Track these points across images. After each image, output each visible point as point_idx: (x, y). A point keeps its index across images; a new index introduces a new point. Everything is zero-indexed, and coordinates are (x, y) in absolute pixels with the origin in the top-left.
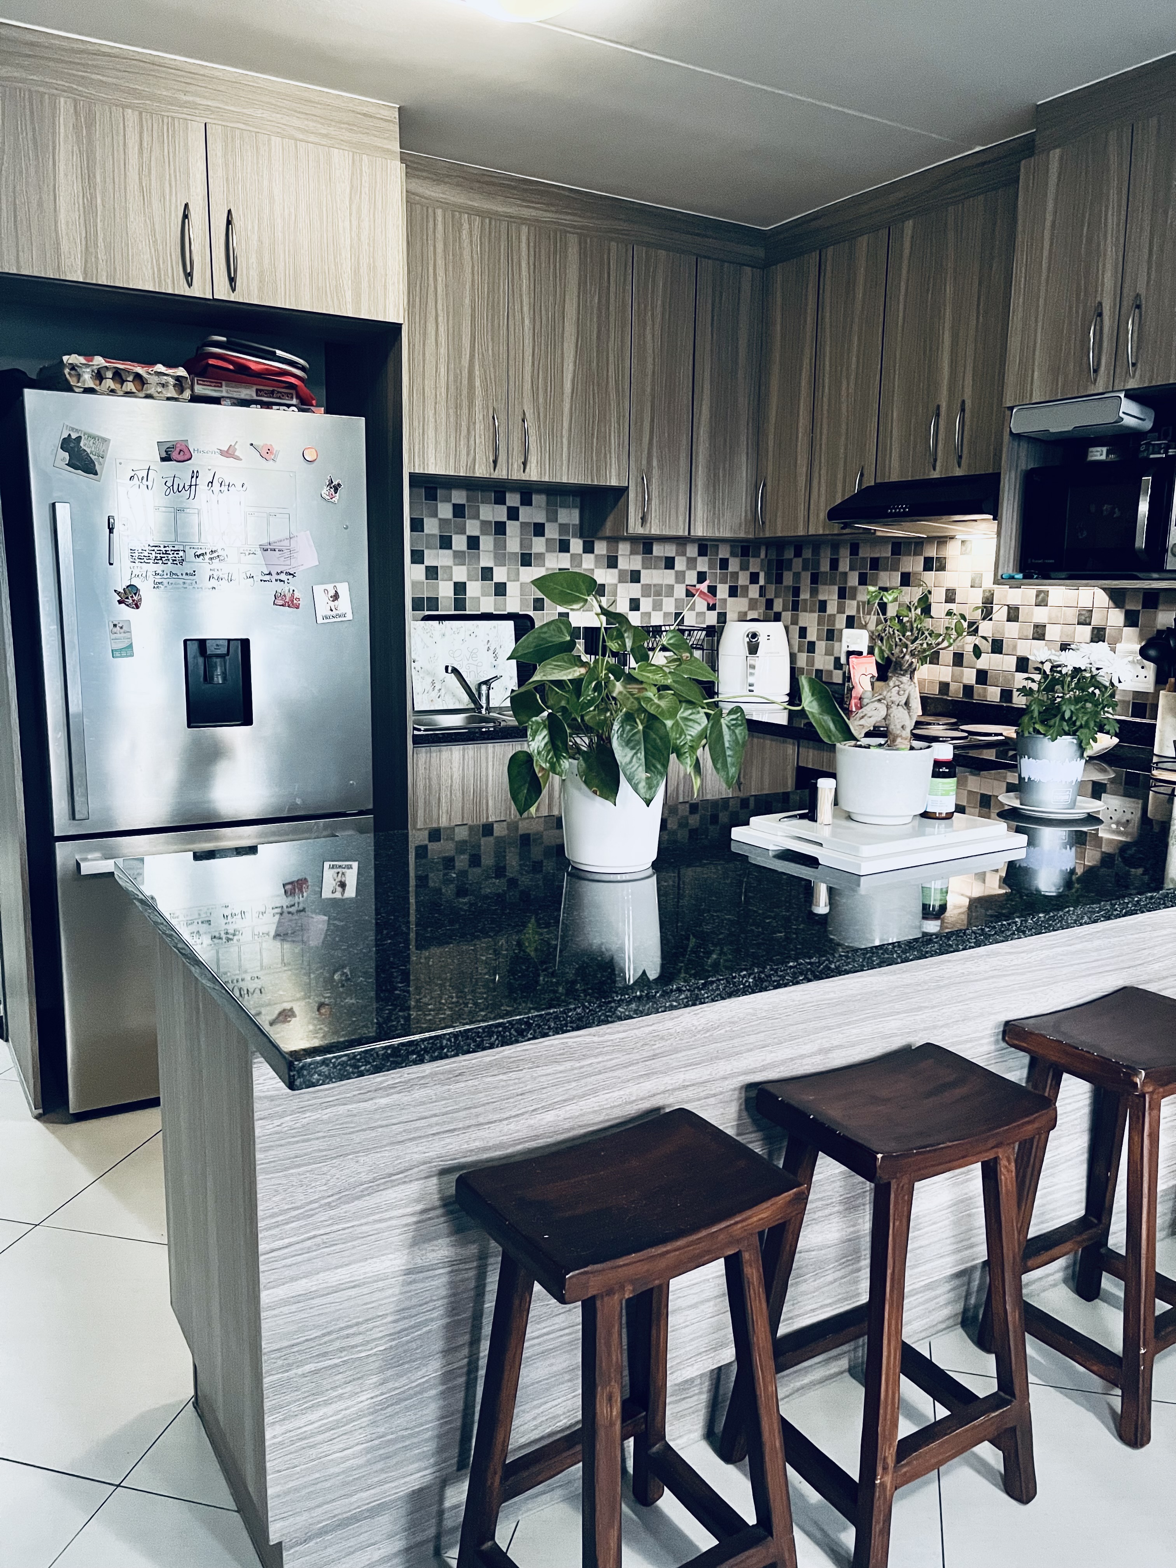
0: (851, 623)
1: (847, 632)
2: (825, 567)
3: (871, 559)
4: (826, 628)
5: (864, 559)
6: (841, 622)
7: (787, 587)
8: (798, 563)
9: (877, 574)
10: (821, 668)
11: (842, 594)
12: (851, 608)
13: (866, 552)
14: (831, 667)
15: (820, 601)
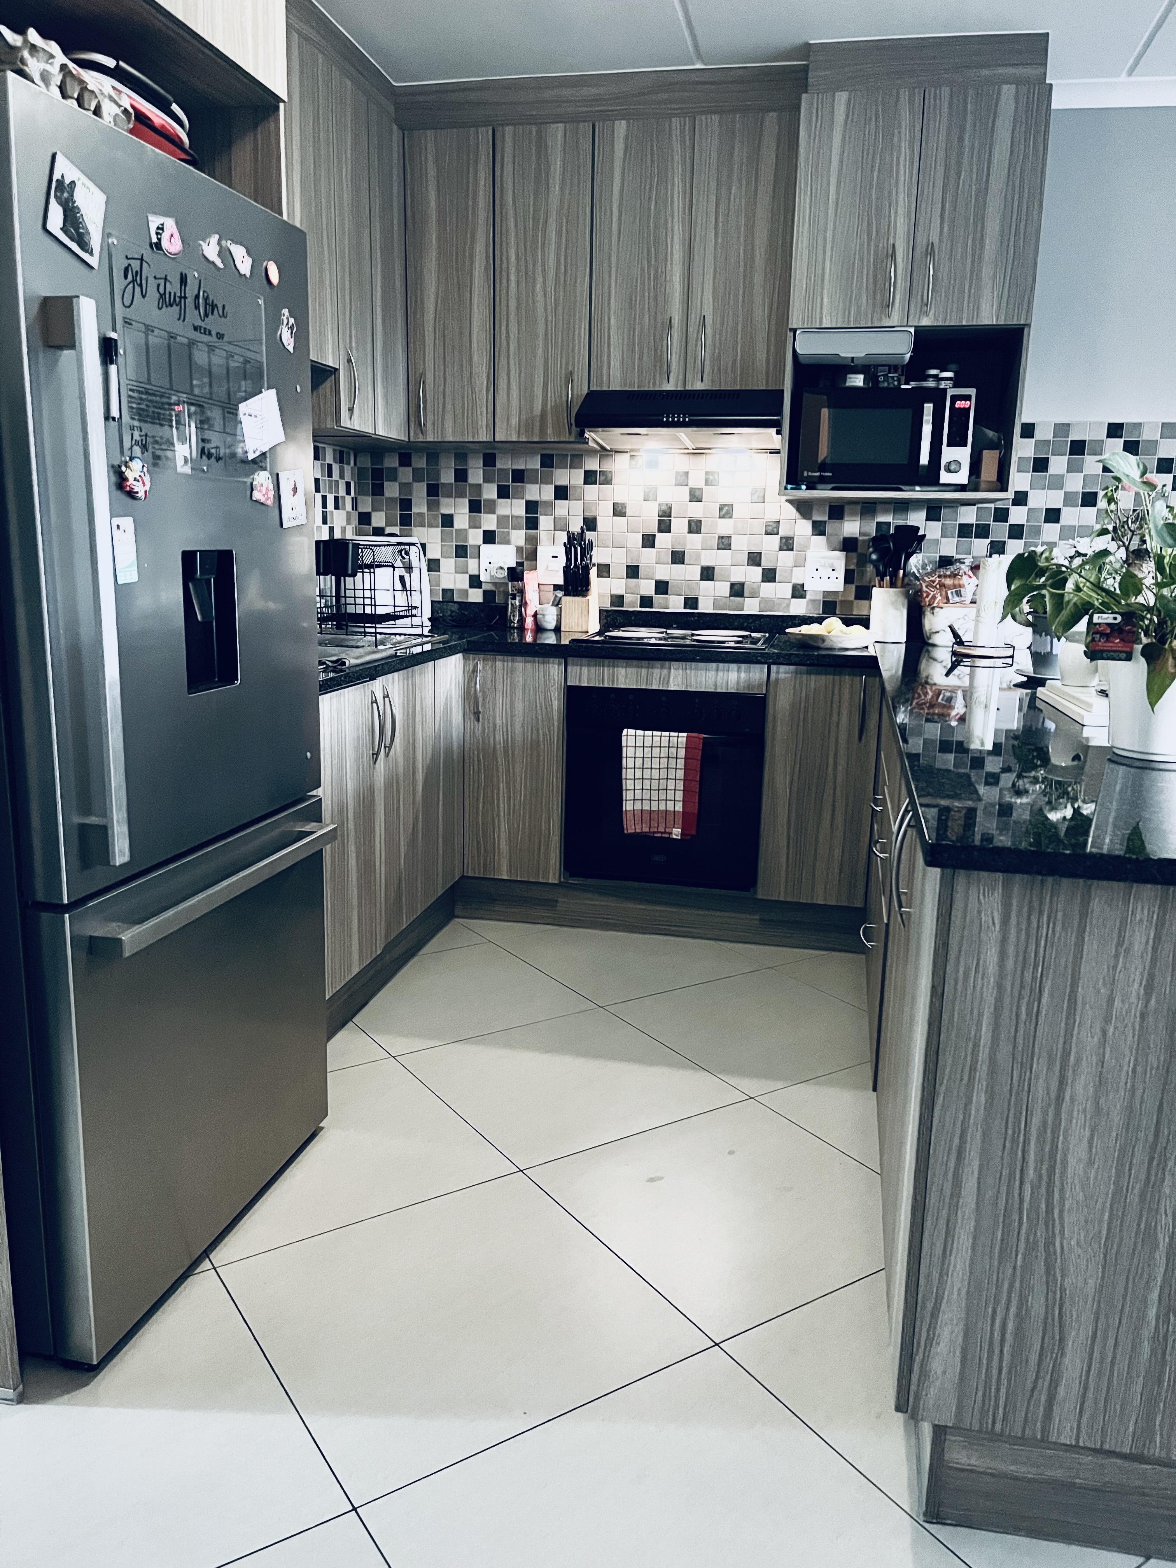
0: (489, 537)
1: (486, 549)
2: (447, 477)
3: (513, 470)
4: (454, 544)
5: (505, 471)
6: (475, 537)
7: (391, 500)
8: (406, 474)
9: (523, 487)
10: (451, 587)
11: (475, 507)
12: (489, 522)
13: (505, 463)
14: (466, 585)
15: (443, 515)
